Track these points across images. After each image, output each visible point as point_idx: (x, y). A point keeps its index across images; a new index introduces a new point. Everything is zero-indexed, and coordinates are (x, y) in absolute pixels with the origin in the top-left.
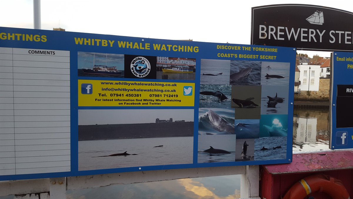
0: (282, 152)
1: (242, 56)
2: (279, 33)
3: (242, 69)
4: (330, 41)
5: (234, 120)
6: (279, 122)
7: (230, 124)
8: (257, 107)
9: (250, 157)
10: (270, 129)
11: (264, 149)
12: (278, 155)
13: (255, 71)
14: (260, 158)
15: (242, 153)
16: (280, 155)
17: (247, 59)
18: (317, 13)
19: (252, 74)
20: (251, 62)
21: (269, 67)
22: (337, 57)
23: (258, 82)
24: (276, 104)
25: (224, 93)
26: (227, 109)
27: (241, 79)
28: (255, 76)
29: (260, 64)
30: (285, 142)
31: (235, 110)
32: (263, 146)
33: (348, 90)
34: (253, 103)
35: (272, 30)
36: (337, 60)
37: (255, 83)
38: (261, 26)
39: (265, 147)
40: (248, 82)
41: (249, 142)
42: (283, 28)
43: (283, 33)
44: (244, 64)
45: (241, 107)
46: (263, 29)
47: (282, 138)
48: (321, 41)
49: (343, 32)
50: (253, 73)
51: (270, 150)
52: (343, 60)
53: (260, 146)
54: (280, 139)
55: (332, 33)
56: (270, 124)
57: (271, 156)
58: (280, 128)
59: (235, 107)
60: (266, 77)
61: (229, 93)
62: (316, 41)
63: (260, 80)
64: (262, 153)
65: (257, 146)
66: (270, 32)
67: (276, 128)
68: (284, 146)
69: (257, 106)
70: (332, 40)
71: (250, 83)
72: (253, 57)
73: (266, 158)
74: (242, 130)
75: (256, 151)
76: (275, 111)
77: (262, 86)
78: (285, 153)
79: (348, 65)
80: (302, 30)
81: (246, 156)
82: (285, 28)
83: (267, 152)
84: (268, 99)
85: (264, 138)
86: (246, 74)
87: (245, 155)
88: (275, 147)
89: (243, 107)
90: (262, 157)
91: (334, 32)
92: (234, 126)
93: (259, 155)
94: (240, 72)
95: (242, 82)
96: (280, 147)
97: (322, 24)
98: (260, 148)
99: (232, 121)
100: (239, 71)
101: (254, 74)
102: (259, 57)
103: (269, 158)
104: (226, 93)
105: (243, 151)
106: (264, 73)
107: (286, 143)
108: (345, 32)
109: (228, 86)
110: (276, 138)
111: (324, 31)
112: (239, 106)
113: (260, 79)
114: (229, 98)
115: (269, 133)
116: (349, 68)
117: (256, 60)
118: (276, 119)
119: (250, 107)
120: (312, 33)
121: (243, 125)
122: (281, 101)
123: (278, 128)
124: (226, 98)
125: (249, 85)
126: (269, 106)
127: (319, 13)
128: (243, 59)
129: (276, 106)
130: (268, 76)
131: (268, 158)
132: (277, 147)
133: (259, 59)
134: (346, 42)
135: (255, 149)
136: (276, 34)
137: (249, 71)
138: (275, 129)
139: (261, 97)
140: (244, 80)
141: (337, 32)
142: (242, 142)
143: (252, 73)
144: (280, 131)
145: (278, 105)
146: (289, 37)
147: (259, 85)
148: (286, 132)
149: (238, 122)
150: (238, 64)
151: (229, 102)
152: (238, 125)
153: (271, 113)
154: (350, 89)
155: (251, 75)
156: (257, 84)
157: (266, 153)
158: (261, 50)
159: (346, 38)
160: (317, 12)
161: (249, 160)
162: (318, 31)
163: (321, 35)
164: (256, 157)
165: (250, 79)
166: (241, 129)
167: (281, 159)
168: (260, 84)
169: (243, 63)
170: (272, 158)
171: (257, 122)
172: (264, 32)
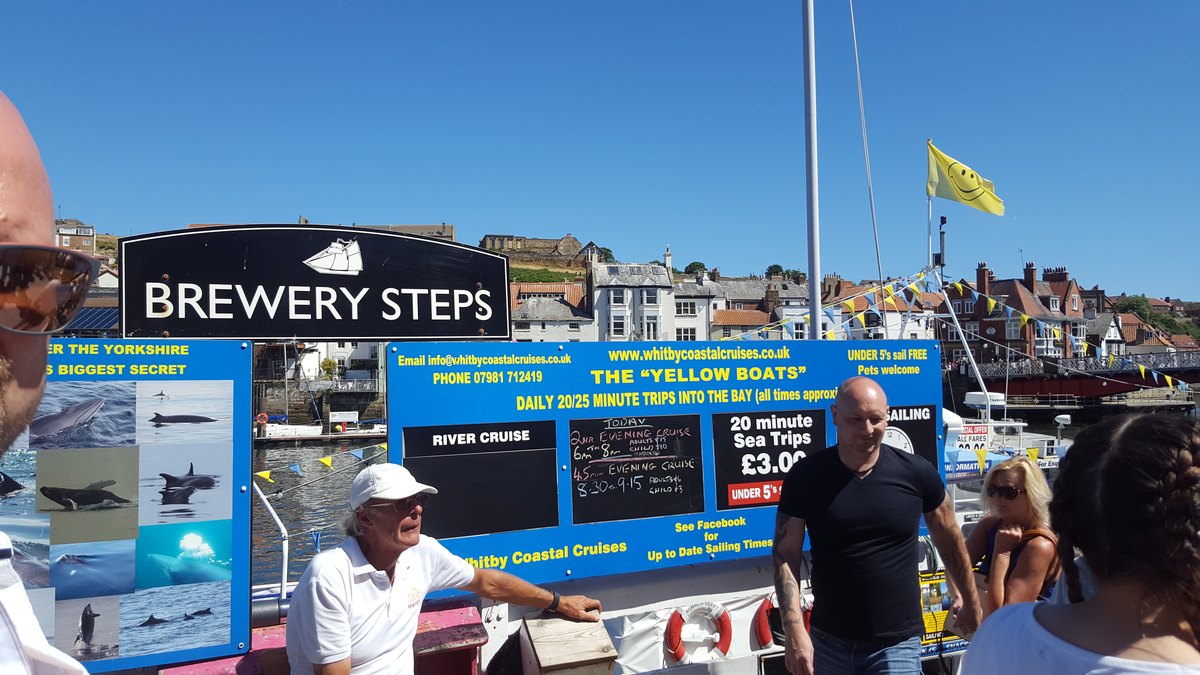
0: (217, 624)
1: (68, 369)
2: (213, 301)
3: (71, 404)
4: (385, 316)
5: (46, 549)
6: (204, 542)
7: (34, 560)
8: (125, 505)
9: (104, 648)
10: (173, 563)
11: (152, 622)
12: (202, 634)
13: (116, 407)
14: (140, 648)
15: (78, 638)
16: (209, 634)
17: (85, 377)
18: (340, 246)
19: (104, 417)
20: (101, 384)
21: (161, 394)
22: (400, 357)
23: (128, 436)
24: (192, 492)
25: (12, 472)
26: (24, 517)
27: (68, 430)
28: (116, 422)
29: (132, 389)
30: (225, 595)
31: (49, 520)
32: (148, 614)
33: (437, 440)
34: (111, 496)
35: (190, 293)
36: (400, 364)
37: (118, 439)
38: (150, 286)
39: (155, 617)
40: (91, 440)
41: (98, 605)
42: (229, 287)
43: (229, 301)
44: (76, 390)
45: (69, 509)
46: (158, 293)
47: (214, 584)
48: (355, 316)
49: (425, 291)
50: (109, 413)
51: (172, 621)
52: (419, 361)
53: (140, 615)
54: (205, 589)
55: (391, 296)
56: (174, 550)
57: (176, 640)
58: (205, 559)
59: (50, 510)
60: (154, 424)
61: (27, 472)
62: (338, 316)
63: (132, 430)
64: (147, 634)
65: (131, 616)
66: (182, 300)
67: (191, 559)
68: (223, 608)
69: (127, 501)
70: (391, 311)
71: (100, 442)
72: (107, 370)
73: (160, 646)
74: (75, 575)
75: (127, 628)
76: (188, 513)
77: (140, 448)
78: (225, 626)
79: (435, 374)
80: (292, 290)
81: (93, 646)
82: (234, 288)
83: (163, 631)
84: (164, 482)
85: (152, 590)
86: (86, 416)
87: (88, 644)
88: (189, 612)
89: (78, 509)
90: (146, 644)
91: (396, 292)
92: (47, 564)
93: (137, 639)
94: (64, 413)
95: (72, 439)
96: (207, 612)
97: (356, 273)
98: (140, 620)
99: (43, 550)
100: (59, 410)
101: (110, 417)
102: (126, 370)
103: (170, 645)
104: (17, 472)
105: (79, 632)
106: (144, 411)
107: (229, 599)
108: (430, 292)
109: (25, 452)
110: (193, 587)
111: (365, 291)
112: (63, 507)
113: (134, 428)
114: (30, 487)
115: (168, 575)
116: (439, 381)
117: (116, 377)
118: (192, 534)
119: (101, 508)
120: (326, 296)
121: (81, 560)
122: (207, 483)
123: (199, 558)
124: (19, 487)
125: (94, 446)
126: (165, 502)
127: (345, 245)
128: (75, 377)
129: (191, 498)
130: (159, 420)
131: (168, 648)
132: (195, 614)
133: (126, 376)
134: (435, 316)
135: (123, 624)
136: (204, 303)
137: (93, 409)
138: (189, 561)
139: (140, 477)
140: (78, 432)
141: (404, 291)
142: (77, 607)
143: (104, 414)
144: (205, 568)
145: (198, 495)
146: (250, 310)
147: (129, 445)
148: (227, 567)
149: (59, 552)
150: (55, 391)
151: (30, 496)
152: (63, 559)
153: (173, 520)
154: (445, 436)
155: (103, 420)
156: (123, 442)
157: (158, 632)
158: (134, 351)
159: (435, 304)
160: (340, 242)
161: (102, 655)
162: (344, 290)
163: (355, 302)
164: (126, 647)
165: (99, 429)
166: (73, 572)
167: (213, 644)
168: (132, 441)
169: (72, 389)
170: (183, 644)
171: (128, 546)
172: (162, 300)
